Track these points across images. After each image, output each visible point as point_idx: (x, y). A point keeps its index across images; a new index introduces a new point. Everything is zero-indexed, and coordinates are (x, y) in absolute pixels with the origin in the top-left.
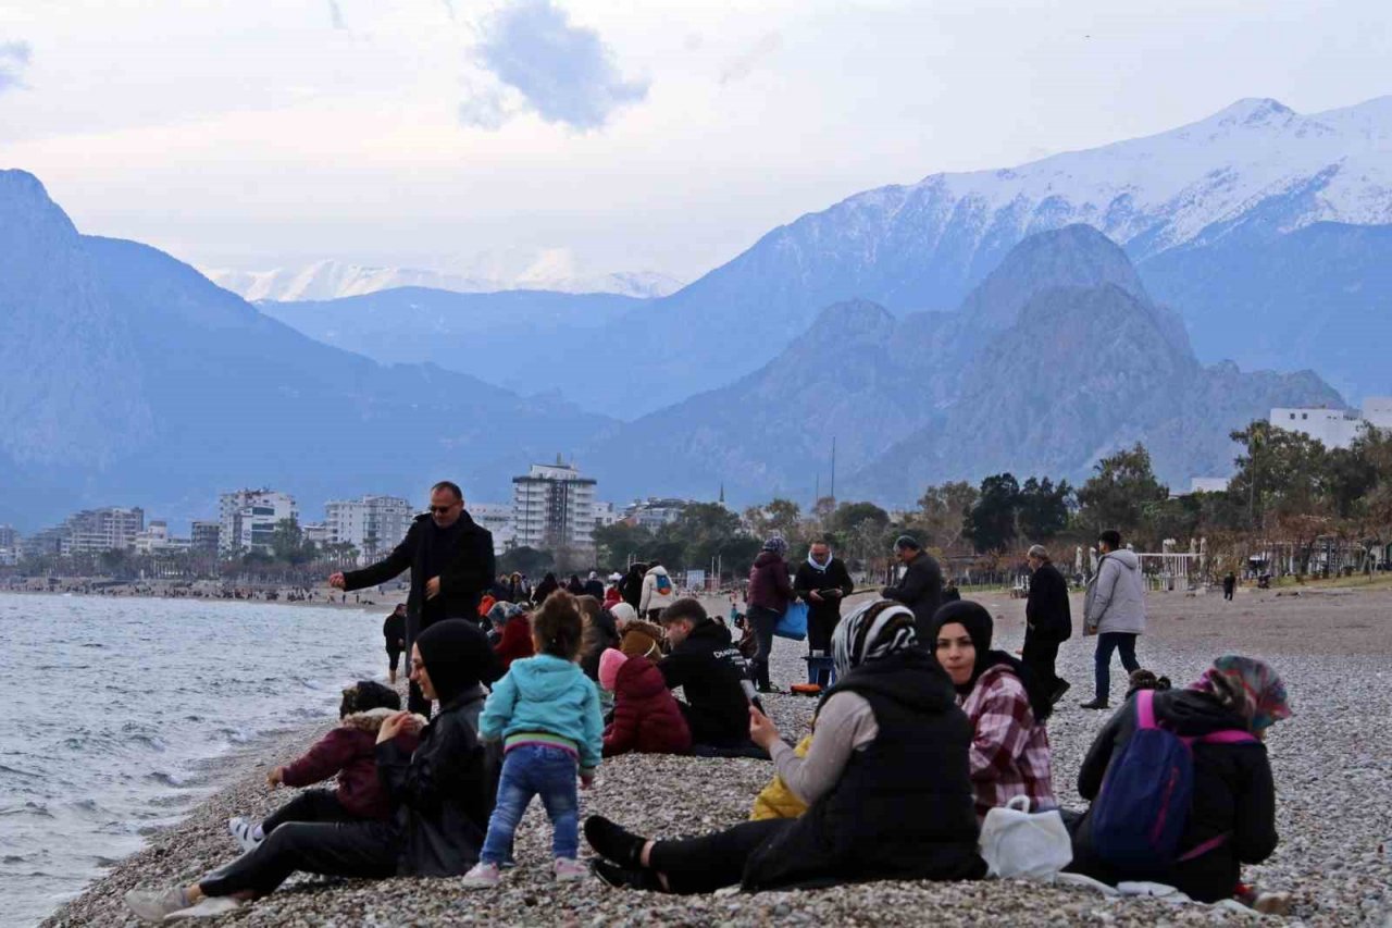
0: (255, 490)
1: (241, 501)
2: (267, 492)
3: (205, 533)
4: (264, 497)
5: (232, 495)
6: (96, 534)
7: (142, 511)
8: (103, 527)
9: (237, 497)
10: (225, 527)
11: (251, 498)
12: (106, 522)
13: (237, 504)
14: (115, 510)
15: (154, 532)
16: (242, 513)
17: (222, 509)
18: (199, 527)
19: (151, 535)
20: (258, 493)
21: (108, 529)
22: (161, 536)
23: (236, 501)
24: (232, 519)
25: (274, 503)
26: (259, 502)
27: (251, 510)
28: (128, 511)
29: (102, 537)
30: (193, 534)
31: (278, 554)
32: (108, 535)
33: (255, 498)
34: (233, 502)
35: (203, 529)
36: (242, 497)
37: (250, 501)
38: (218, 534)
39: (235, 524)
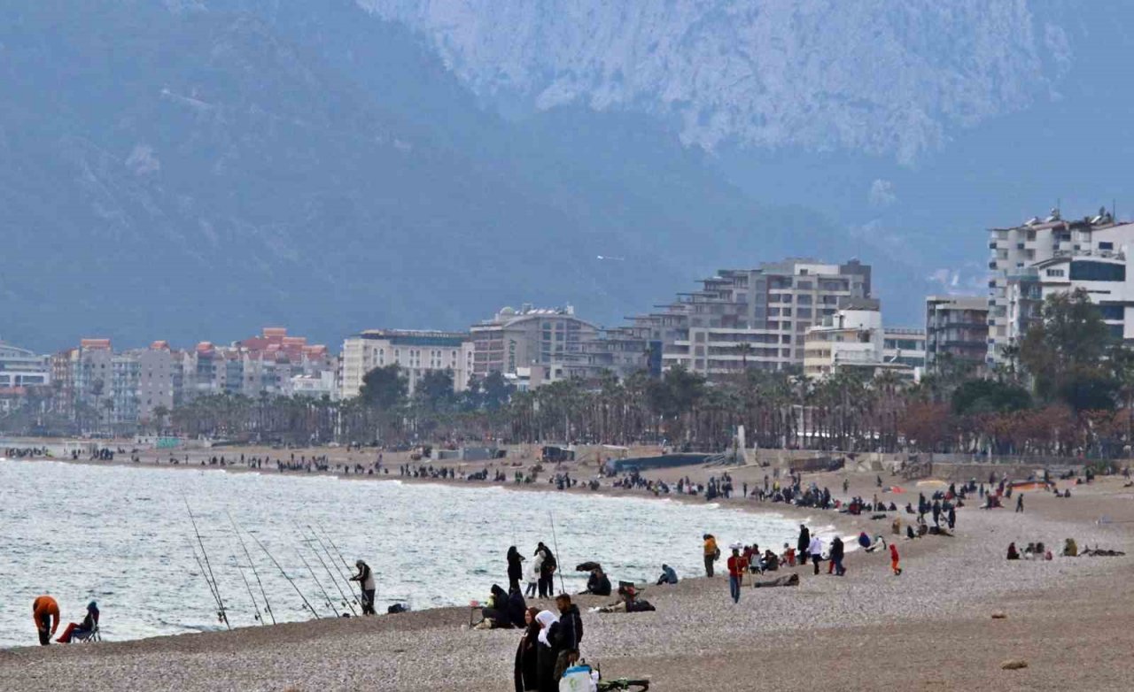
0: (1080, 218)
1: (1042, 243)
2: (1108, 220)
3: (958, 327)
4: (1100, 236)
5: (1020, 230)
6: (749, 330)
8: (770, 312)
9: (1031, 235)
10: (1002, 311)
11: (1067, 237)
12: (777, 298)
13: (1031, 253)
14: (798, 268)
15: (846, 324)
16: (1043, 276)
17: (993, 265)
18: (945, 312)
19: (841, 335)
20: (1086, 226)
21: (781, 318)
22: (865, 337)
23: (1029, 245)
24: (1014, 293)
25: (1125, 249)
26: (1087, 247)
27: (1066, 267)
28: (831, 271)
29: (766, 338)
30: (932, 330)
31: (1042, 387)
32: (780, 332)
33: (1078, 237)
34: (1021, 247)
35: (953, 319)
36: (1044, 236)
37: (1064, 245)
38: (985, 330)
39: (1024, 303)
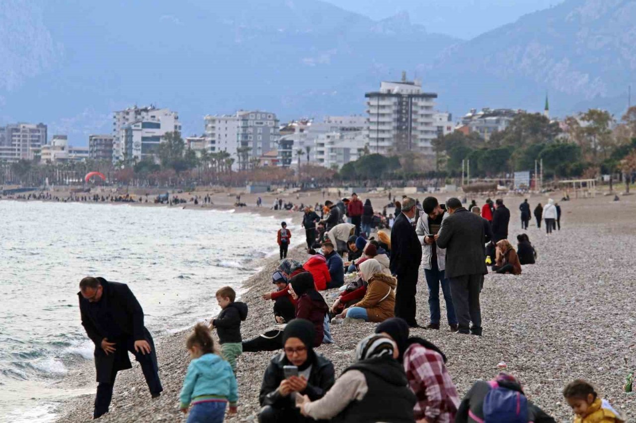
0: (143, 107)
1: (131, 117)
2: (153, 109)
3: (101, 144)
4: (151, 114)
5: (124, 112)
6: (6, 147)
7: (45, 127)
8: (12, 141)
9: (128, 113)
10: (118, 139)
11: (140, 114)
12: (15, 136)
13: (127, 120)
14: (22, 126)
15: (56, 144)
16: (133, 127)
17: (115, 124)
18: (95, 140)
19: (54, 148)
20: (146, 110)
21: (17, 143)
22: (63, 149)
23: (127, 117)
24: (123, 133)
25: (160, 118)
26: (147, 117)
27: (140, 124)
28: (33, 126)
29: (12, 150)
30: (91, 146)
31: (164, 163)
32: (16, 147)
33: (144, 114)
34: (124, 117)
35: (99, 142)
36: (132, 114)
37: (139, 117)
38: (112, 145)
39: (127, 136)
